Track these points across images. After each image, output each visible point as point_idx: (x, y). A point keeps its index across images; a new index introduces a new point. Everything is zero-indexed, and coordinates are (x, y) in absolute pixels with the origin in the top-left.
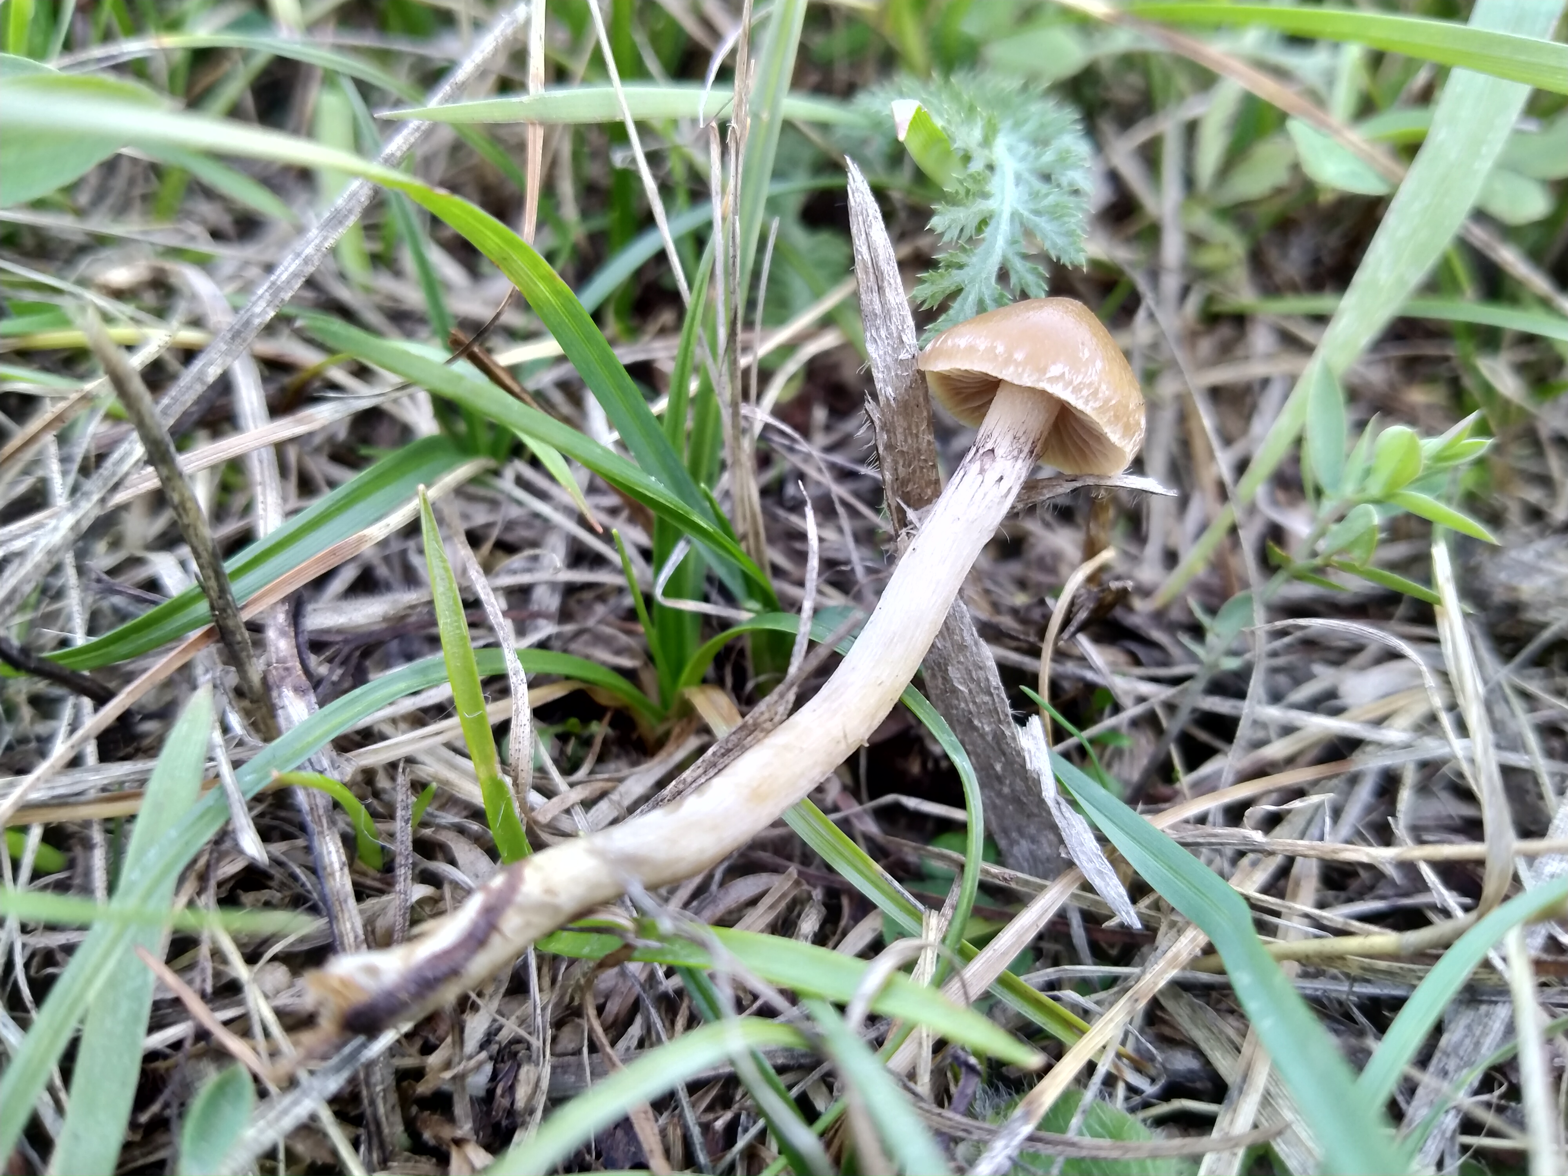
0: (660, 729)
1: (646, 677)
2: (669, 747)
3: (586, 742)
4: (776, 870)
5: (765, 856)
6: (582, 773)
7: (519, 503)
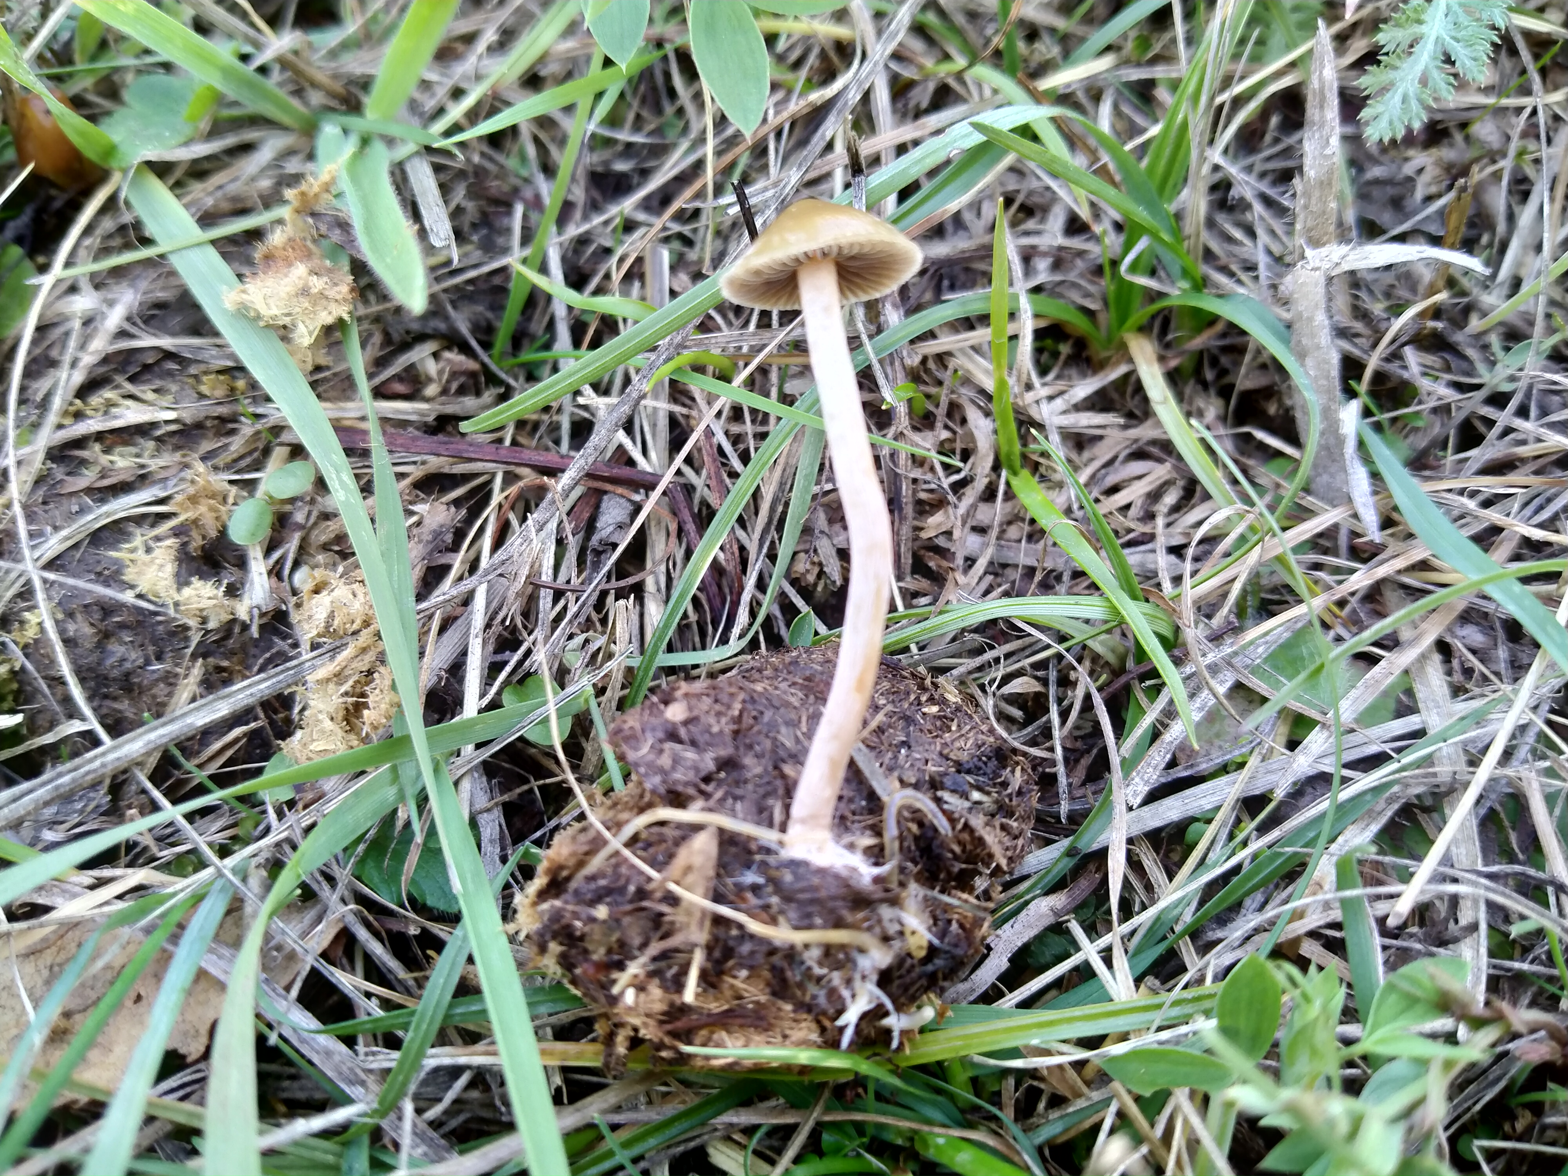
0: (1104, 354)
1: (1102, 318)
2: (1107, 370)
3: (1055, 355)
4: (1160, 461)
5: (1154, 450)
6: (1050, 377)
7: (1038, 178)
